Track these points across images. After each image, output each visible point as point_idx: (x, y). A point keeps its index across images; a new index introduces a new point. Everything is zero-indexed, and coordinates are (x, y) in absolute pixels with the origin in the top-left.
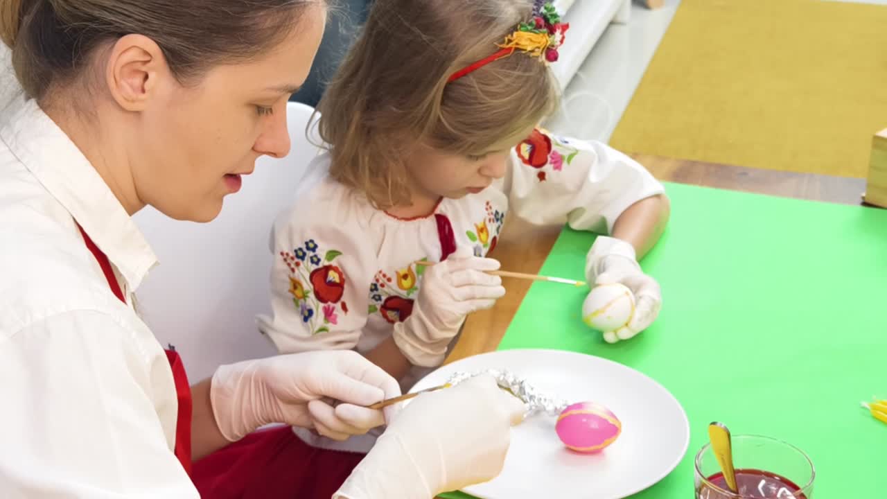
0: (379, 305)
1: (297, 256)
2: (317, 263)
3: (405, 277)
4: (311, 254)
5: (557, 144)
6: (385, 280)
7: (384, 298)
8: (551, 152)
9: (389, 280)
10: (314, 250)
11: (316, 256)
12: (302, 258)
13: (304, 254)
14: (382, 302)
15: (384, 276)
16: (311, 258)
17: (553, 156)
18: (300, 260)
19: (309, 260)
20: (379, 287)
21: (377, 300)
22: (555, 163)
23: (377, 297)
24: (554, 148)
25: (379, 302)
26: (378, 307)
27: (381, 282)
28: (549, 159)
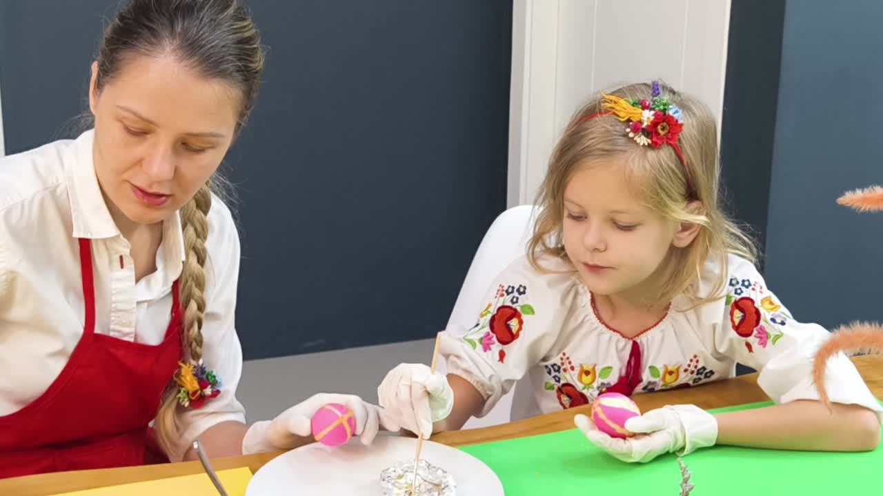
0: (557, 385)
1: (507, 291)
2: (513, 303)
3: (587, 373)
4: (516, 294)
5: (766, 321)
6: (569, 366)
7: (562, 382)
8: (759, 327)
9: (572, 368)
10: (520, 293)
11: (517, 298)
12: (508, 294)
13: (512, 292)
14: (560, 385)
15: (570, 363)
16: (514, 297)
17: (760, 331)
18: (505, 294)
19: (511, 298)
20: (561, 370)
21: (556, 381)
22: (761, 338)
23: (557, 379)
24: (762, 323)
25: (557, 383)
26: (556, 387)
27: (565, 366)
28: (755, 332)
